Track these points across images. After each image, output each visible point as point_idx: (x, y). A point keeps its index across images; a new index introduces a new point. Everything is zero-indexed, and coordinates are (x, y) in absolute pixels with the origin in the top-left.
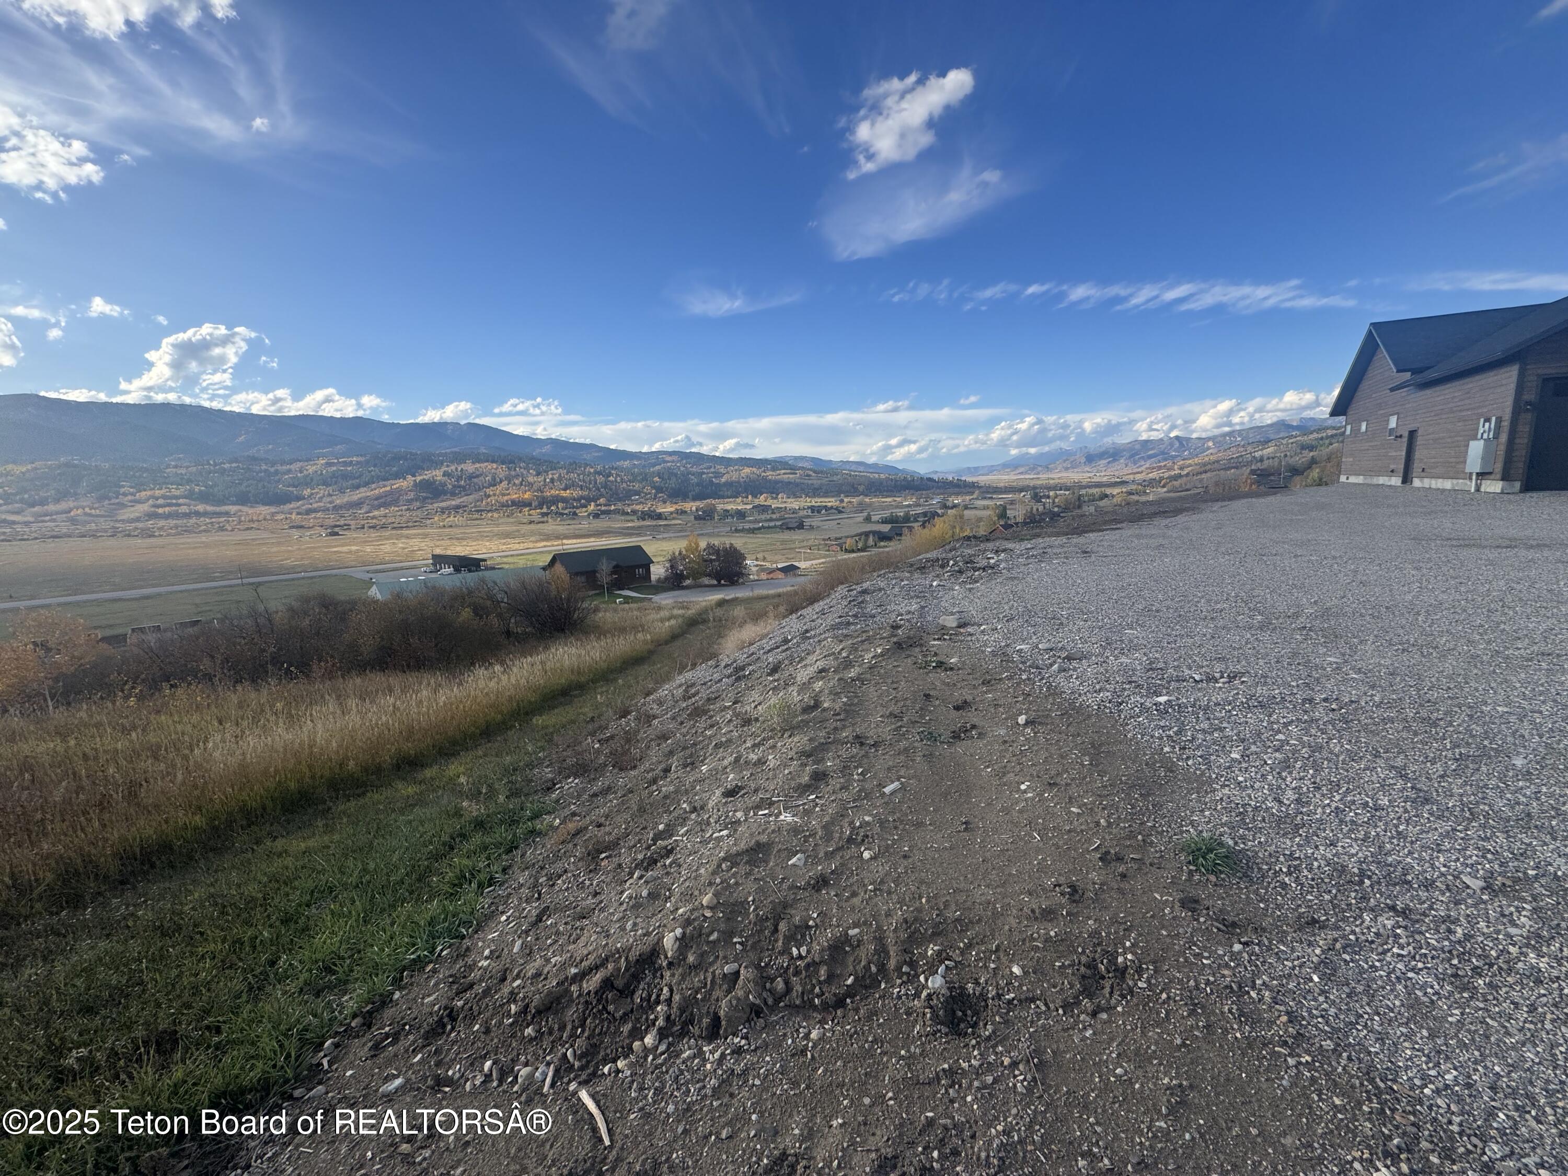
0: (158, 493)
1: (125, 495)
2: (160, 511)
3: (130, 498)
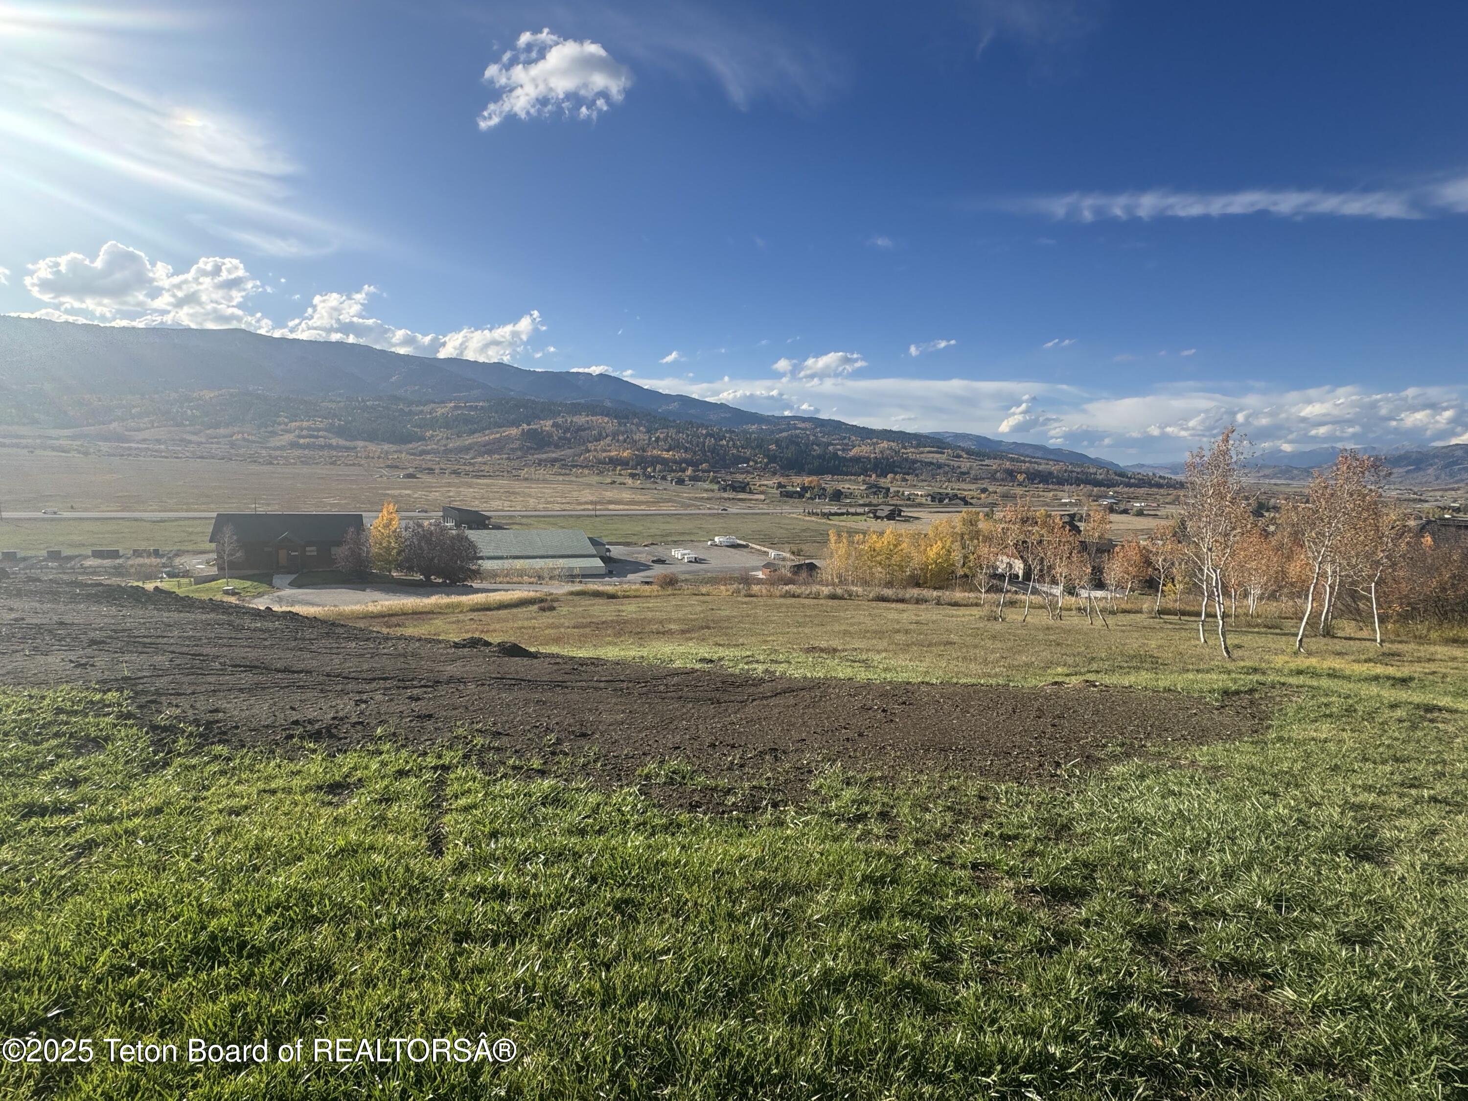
0: (305, 424)
1: (279, 424)
2: (302, 441)
3: (283, 427)
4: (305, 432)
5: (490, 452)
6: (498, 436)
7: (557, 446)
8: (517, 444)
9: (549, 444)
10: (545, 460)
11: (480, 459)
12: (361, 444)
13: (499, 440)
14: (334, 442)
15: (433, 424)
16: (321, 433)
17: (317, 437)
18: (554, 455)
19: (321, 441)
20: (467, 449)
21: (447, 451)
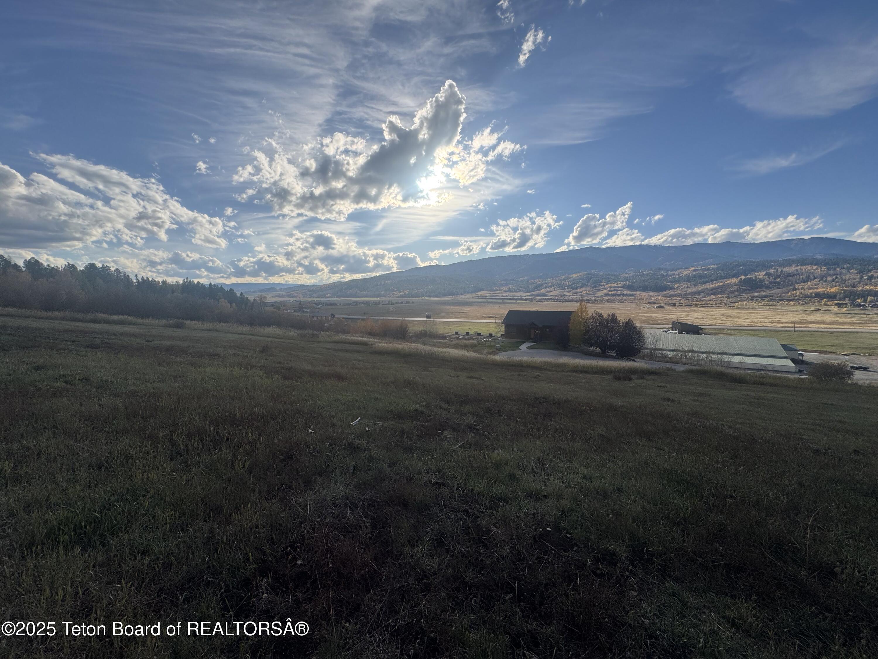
4: (612, 289)
5: (715, 294)
6: (722, 284)
7: (768, 288)
8: (736, 288)
9: (761, 287)
10: (757, 297)
11: (708, 298)
12: (638, 293)
13: (722, 286)
14: (625, 292)
15: (680, 280)
16: (620, 289)
17: (618, 290)
18: (764, 293)
19: (619, 292)
20: (699, 293)
21: (686, 294)
